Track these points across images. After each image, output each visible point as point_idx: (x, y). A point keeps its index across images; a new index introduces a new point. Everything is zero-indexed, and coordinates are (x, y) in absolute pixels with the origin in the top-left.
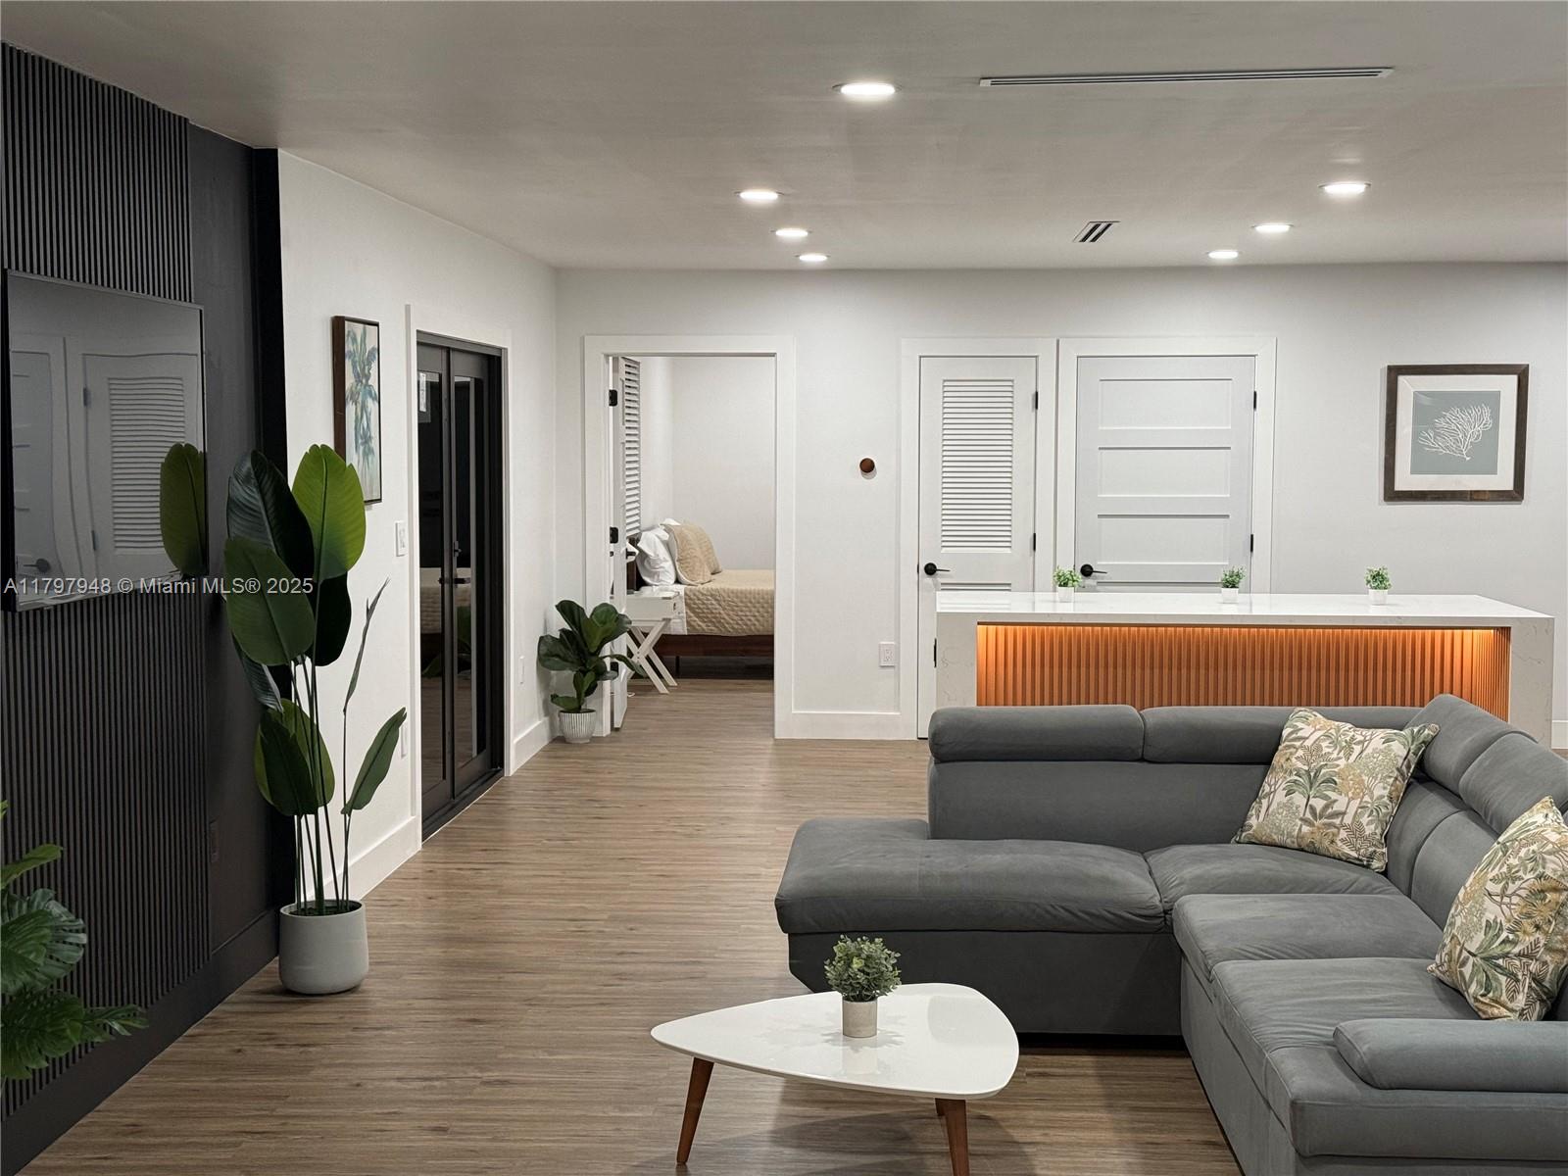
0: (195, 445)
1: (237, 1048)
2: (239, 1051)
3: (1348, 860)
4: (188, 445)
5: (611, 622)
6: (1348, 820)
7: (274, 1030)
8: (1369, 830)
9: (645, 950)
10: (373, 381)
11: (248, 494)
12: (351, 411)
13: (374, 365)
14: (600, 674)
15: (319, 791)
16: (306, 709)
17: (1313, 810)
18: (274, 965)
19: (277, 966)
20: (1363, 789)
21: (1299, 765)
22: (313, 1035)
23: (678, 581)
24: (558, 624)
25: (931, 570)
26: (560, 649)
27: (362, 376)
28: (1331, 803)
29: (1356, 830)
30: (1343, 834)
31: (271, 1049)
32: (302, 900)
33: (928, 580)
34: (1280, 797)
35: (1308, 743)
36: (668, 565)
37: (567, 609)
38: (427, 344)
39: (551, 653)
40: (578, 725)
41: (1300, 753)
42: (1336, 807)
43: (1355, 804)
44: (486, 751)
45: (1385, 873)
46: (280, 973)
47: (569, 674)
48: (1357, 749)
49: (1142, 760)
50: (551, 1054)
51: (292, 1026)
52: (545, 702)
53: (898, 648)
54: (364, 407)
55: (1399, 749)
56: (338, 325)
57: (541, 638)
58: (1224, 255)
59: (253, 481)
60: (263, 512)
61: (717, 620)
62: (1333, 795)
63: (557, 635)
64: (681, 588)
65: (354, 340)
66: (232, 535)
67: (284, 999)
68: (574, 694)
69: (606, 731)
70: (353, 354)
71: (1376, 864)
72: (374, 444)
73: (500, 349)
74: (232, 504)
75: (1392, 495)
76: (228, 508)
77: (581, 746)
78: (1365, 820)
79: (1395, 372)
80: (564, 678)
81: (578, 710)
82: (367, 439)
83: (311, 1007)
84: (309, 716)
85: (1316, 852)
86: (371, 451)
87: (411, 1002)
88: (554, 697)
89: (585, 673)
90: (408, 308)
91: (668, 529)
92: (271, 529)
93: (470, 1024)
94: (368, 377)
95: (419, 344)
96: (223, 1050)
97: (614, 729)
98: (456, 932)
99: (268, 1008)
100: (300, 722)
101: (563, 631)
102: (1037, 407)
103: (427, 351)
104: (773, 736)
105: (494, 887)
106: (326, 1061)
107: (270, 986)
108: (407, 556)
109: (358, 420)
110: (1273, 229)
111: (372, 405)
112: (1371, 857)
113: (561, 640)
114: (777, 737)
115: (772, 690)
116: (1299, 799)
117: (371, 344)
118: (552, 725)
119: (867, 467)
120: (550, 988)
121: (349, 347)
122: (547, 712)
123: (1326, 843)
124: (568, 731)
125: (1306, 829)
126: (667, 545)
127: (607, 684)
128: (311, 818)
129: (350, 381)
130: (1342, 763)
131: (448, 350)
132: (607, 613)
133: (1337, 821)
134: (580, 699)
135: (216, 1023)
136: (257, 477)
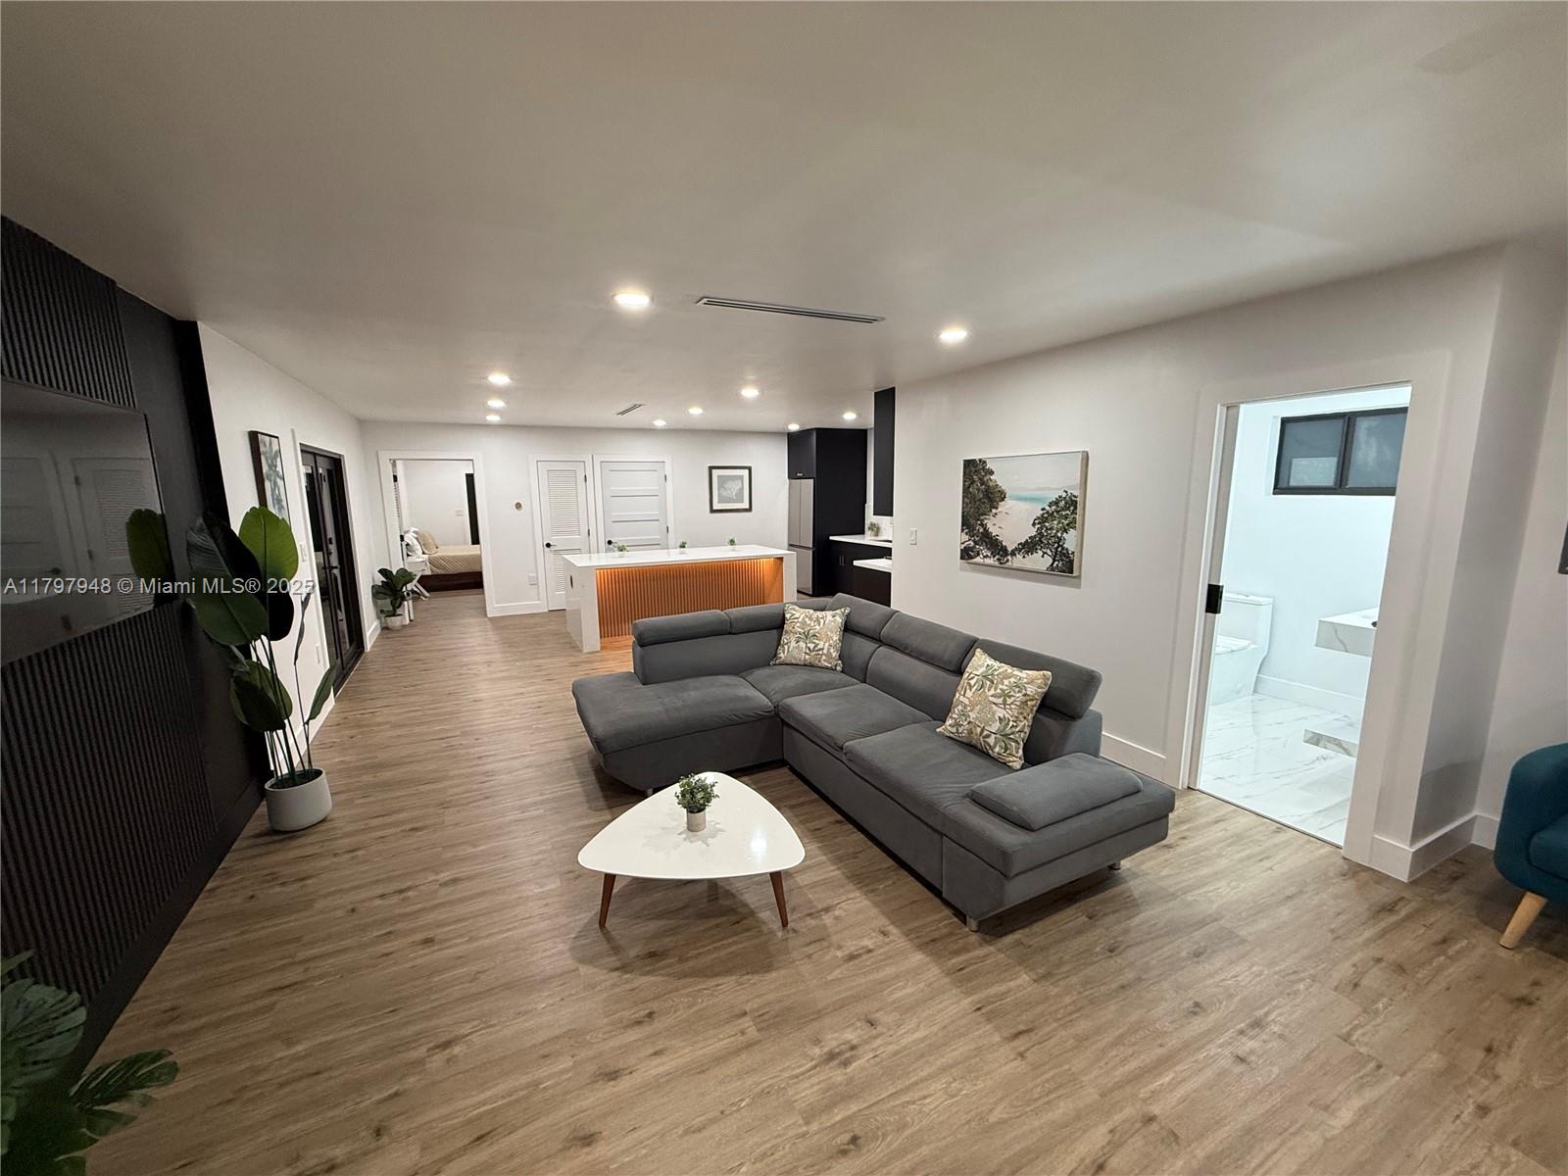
0: (152, 509)
1: (251, 893)
2: (252, 897)
3: (827, 668)
4: (147, 510)
5: (405, 576)
6: (825, 651)
7: (275, 870)
8: (834, 655)
9: (493, 753)
10: (279, 469)
11: (203, 540)
12: (268, 485)
13: (279, 459)
14: (403, 599)
15: (283, 711)
16: (266, 664)
17: (809, 648)
18: (263, 809)
19: (265, 810)
20: (829, 638)
21: (799, 630)
22: (305, 867)
23: (424, 553)
24: (380, 579)
25: (548, 545)
26: (383, 590)
27: (272, 466)
28: (817, 645)
29: (829, 655)
30: (824, 657)
31: (278, 889)
32: (279, 774)
33: (547, 549)
34: (793, 644)
35: (800, 620)
36: (419, 547)
37: (383, 572)
38: (307, 452)
39: (377, 592)
40: (395, 622)
41: (798, 625)
42: (819, 647)
43: (827, 644)
44: (354, 643)
45: (842, 672)
46: (269, 815)
47: (388, 601)
48: (822, 621)
49: (730, 633)
50: (475, 847)
51: (288, 863)
52: (377, 613)
53: (537, 577)
54: (275, 483)
55: (839, 620)
56: (254, 437)
57: (373, 587)
58: (660, 423)
59: (206, 531)
60: (217, 550)
61: (444, 568)
62: (817, 642)
63: (380, 584)
64: (426, 556)
65: (265, 445)
66: (194, 567)
67: (276, 838)
68: (391, 609)
69: (408, 622)
70: (265, 454)
71: (838, 668)
72: (284, 503)
73: (340, 455)
74: (191, 547)
75: (712, 511)
76: (188, 550)
77: (398, 630)
78: (832, 650)
79: (711, 468)
80: (386, 604)
81: (394, 615)
82: (279, 501)
83: (295, 843)
84: (268, 668)
85: (813, 666)
86: (283, 507)
87: (367, 822)
88: (382, 611)
89: (396, 599)
90: (293, 431)
91: (414, 532)
92: (225, 561)
93: (412, 833)
94: (276, 466)
95: (302, 451)
96: (238, 900)
97: (411, 620)
98: (377, 760)
99: (263, 850)
100: (263, 675)
101: (383, 582)
102: (586, 480)
103: (305, 455)
104: (486, 615)
105: (387, 723)
106: (323, 892)
107: (263, 828)
108: (308, 562)
109: (273, 491)
110: (696, 411)
111: (280, 482)
112: (836, 666)
113: (382, 586)
114: (489, 616)
115: (483, 593)
116: (802, 644)
117: (275, 448)
118: (381, 623)
119: (518, 506)
120: (450, 792)
121: (262, 449)
122: (379, 618)
123: (817, 662)
124: (390, 625)
125: (807, 657)
126: (417, 539)
127: (406, 603)
128: (280, 732)
129: (265, 468)
130: (818, 627)
131: (315, 454)
132: (403, 571)
133: (821, 652)
134: (394, 610)
135: (228, 873)
136: (209, 528)
